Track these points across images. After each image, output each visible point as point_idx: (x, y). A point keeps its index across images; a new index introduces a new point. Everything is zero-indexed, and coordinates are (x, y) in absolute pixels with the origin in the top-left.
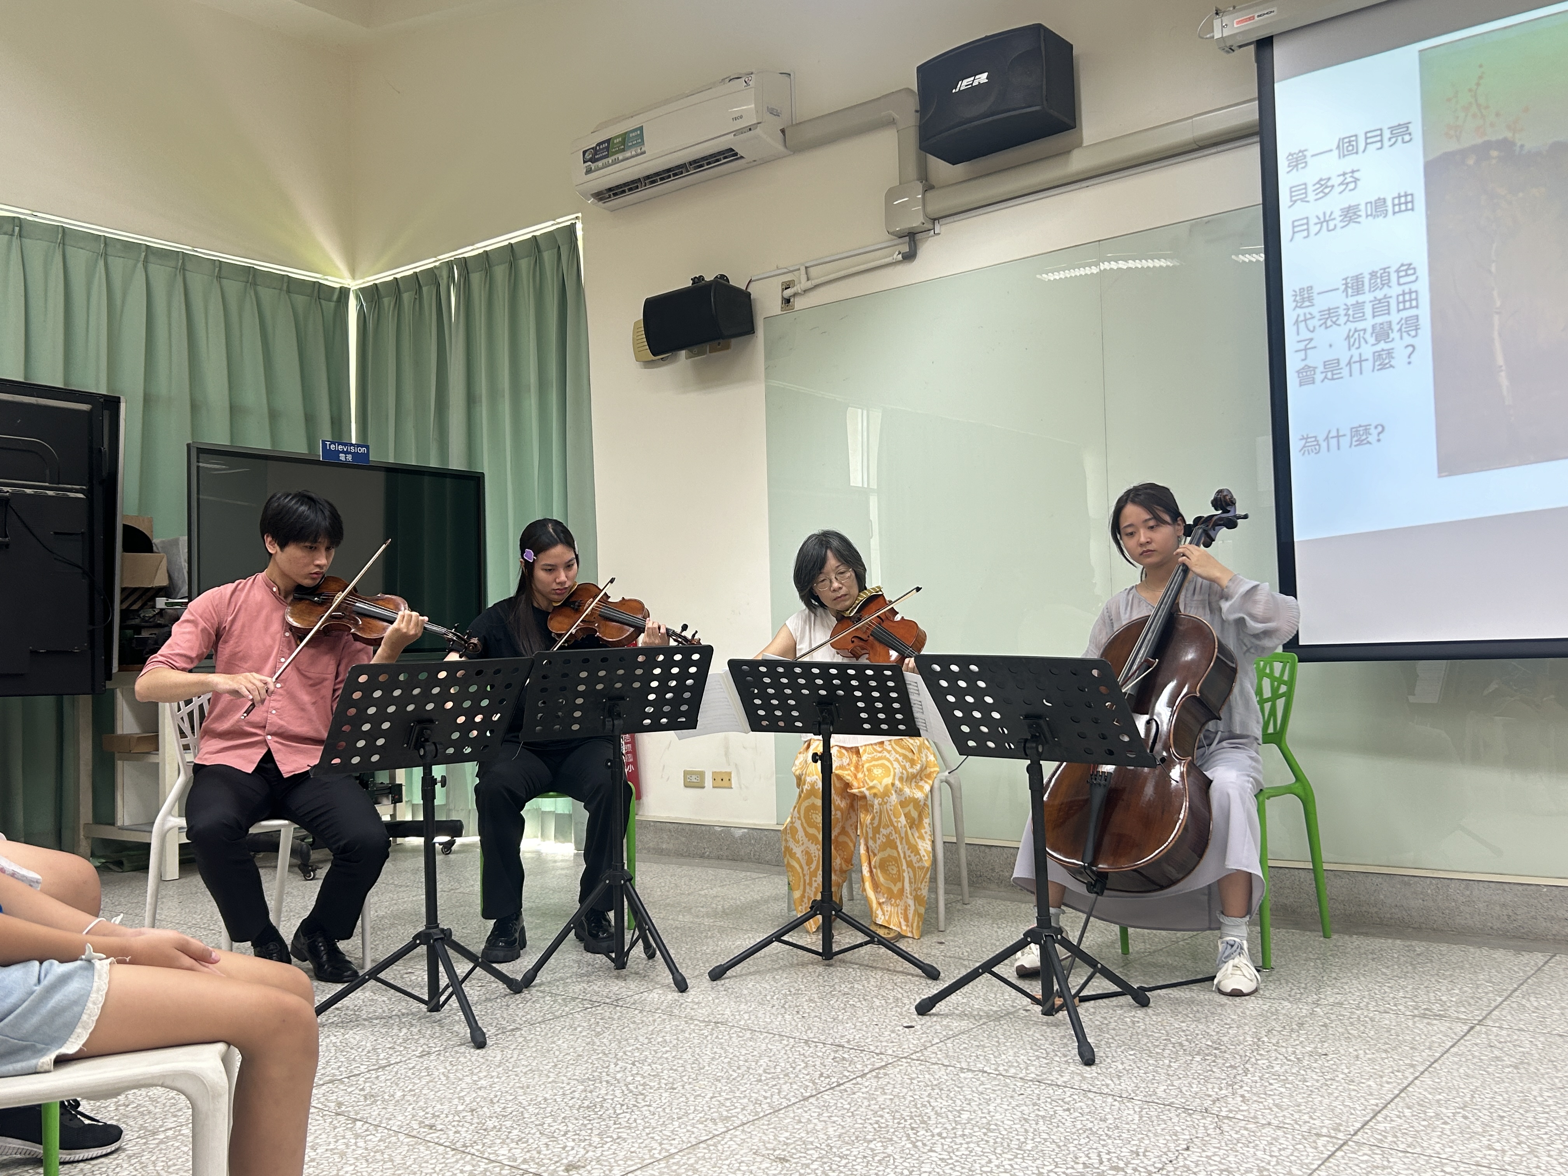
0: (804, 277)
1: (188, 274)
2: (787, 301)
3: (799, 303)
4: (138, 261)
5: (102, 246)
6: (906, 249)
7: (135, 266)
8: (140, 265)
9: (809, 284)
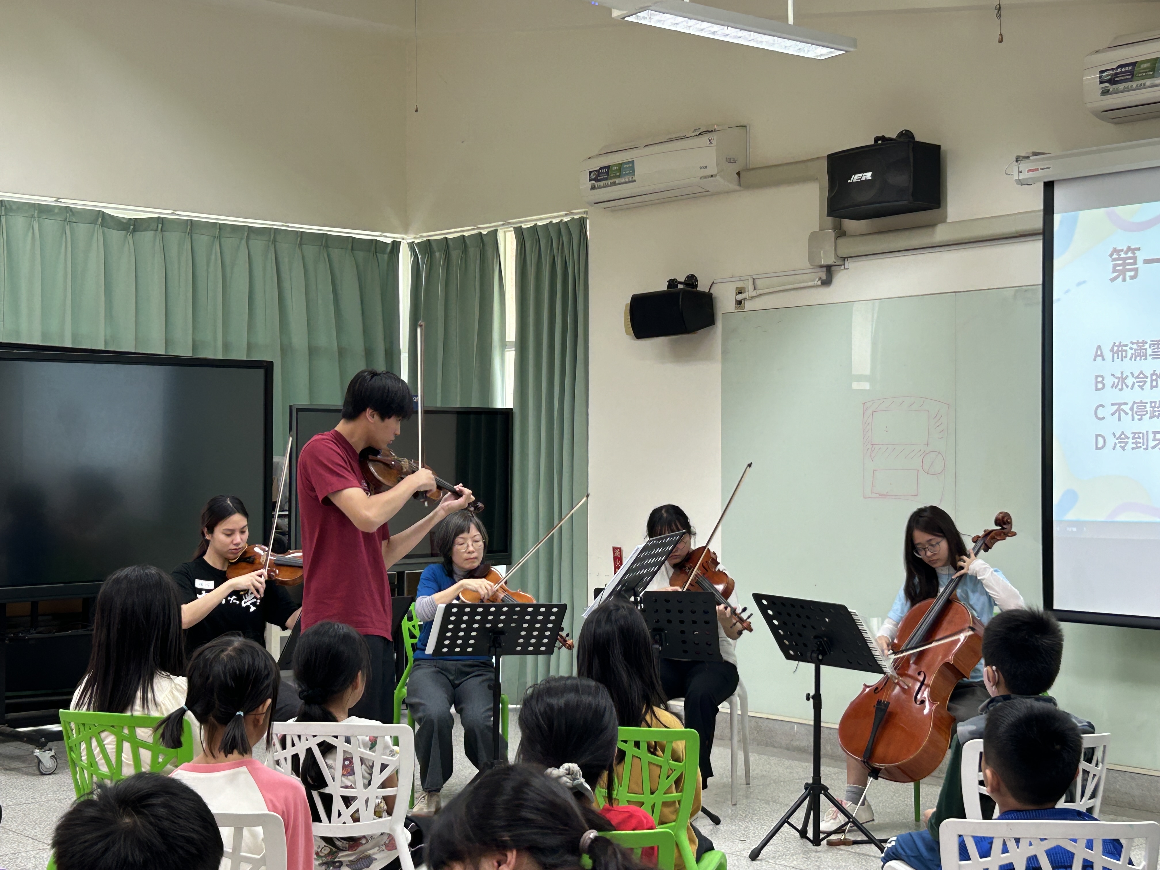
0: (751, 287)
1: (277, 244)
2: (739, 303)
3: (748, 305)
4: (242, 239)
5: (218, 230)
6: (824, 277)
7: (240, 242)
8: (244, 242)
9: (754, 294)
